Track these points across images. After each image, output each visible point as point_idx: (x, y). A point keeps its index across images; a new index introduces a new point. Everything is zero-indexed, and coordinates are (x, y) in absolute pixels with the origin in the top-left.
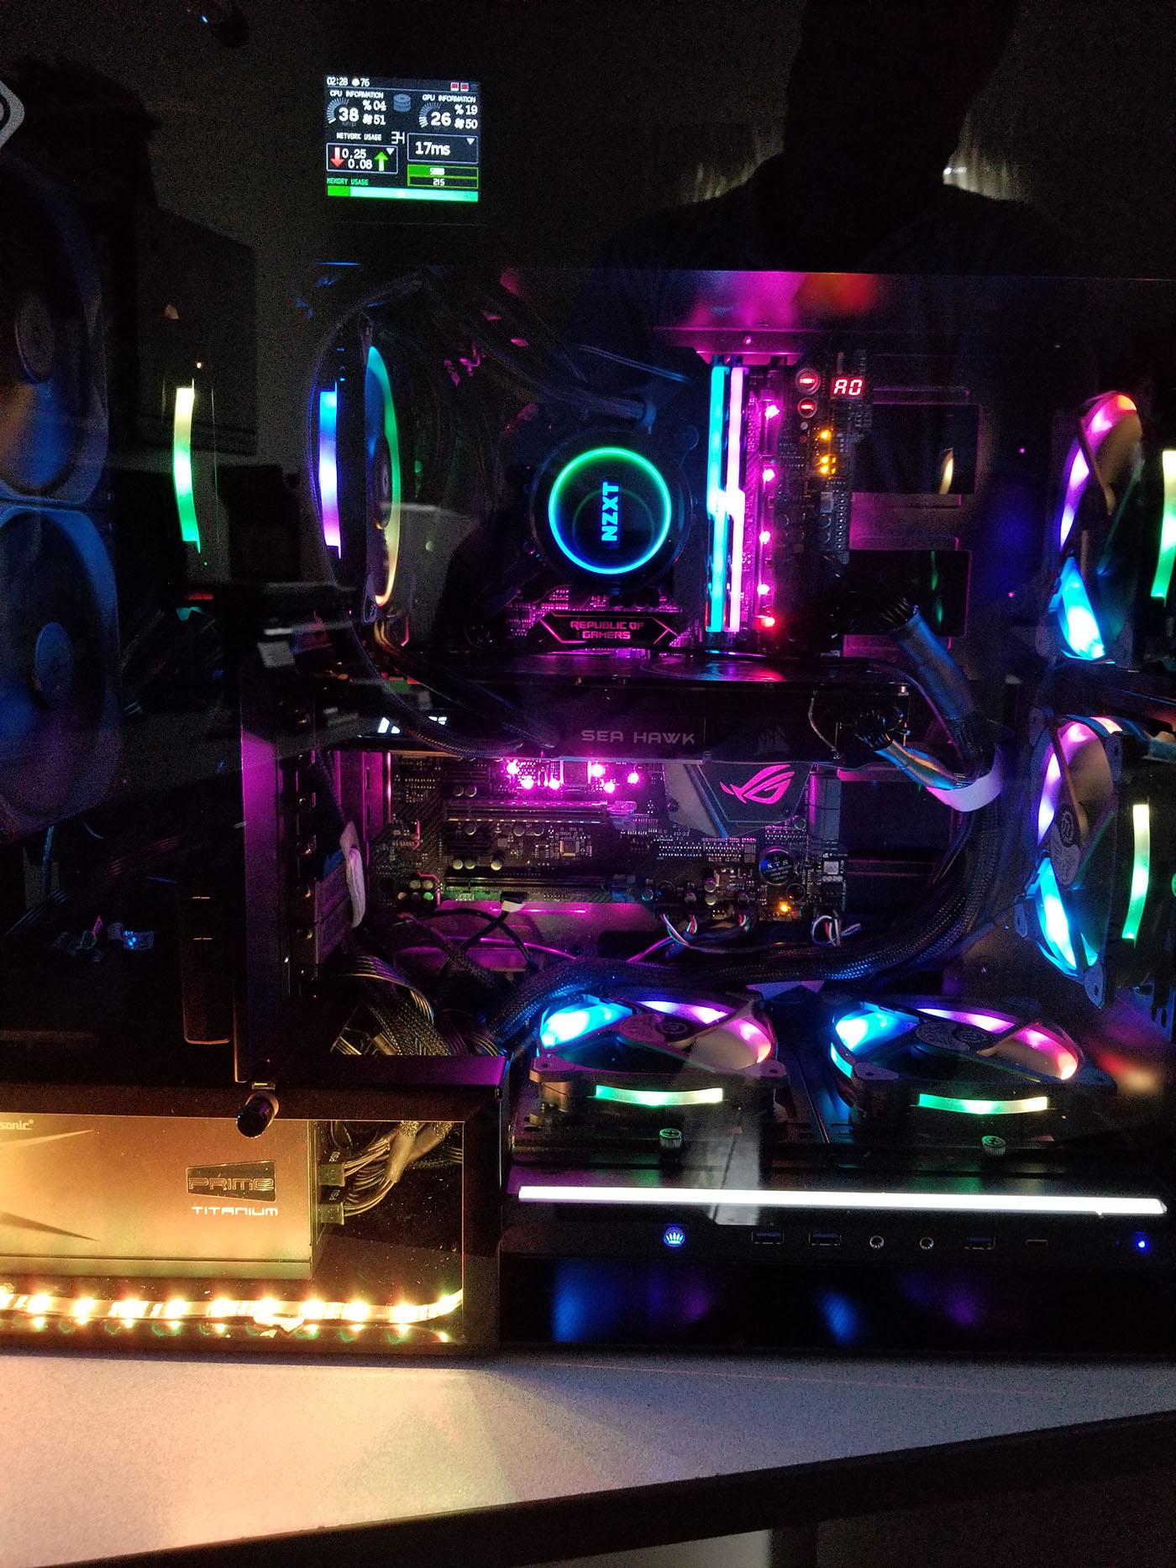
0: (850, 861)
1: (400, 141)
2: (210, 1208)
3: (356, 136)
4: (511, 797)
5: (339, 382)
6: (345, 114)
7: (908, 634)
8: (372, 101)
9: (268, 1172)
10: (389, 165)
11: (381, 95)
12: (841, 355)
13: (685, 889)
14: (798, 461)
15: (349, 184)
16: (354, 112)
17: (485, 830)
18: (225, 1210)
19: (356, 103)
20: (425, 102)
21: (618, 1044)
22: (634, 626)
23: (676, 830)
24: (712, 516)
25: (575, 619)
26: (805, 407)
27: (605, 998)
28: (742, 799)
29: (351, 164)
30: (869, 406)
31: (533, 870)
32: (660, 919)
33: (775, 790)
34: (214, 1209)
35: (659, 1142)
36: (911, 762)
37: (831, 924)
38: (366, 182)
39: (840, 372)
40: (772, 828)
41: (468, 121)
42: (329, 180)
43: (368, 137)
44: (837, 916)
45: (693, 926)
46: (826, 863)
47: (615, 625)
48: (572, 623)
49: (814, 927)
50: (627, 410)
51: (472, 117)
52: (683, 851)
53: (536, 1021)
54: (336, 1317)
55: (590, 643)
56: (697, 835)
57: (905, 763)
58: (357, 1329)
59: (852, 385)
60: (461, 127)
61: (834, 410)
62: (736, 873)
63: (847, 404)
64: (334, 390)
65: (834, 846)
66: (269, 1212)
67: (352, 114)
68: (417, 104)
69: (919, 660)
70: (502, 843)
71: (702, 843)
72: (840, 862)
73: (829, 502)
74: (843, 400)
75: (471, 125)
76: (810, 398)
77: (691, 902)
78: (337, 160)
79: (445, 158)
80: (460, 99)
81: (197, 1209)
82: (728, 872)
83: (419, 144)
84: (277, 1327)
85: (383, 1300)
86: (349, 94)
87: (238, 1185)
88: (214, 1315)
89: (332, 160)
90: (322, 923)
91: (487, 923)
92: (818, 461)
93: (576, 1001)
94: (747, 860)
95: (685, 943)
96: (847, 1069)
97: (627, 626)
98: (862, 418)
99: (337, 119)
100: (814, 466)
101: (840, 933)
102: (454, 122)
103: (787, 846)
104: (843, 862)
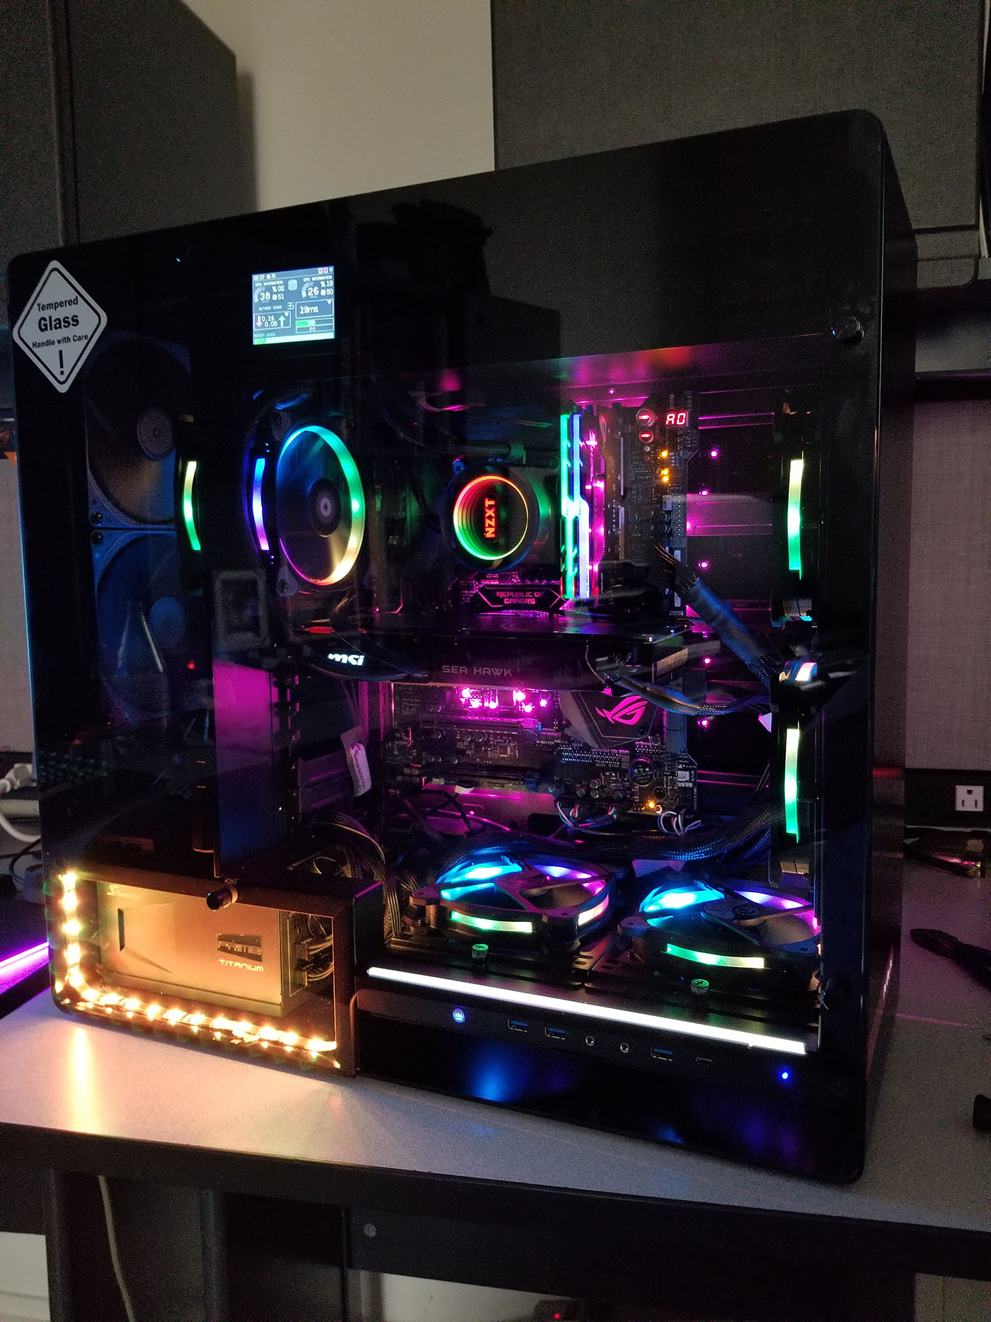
0: (699, 771)
1: (292, 307)
2: (229, 962)
3: (270, 308)
4: (466, 713)
6: (263, 296)
8: (277, 286)
9: (256, 942)
10: (286, 323)
11: (282, 282)
12: (672, 396)
14: (646, 474)
15: (265, 337)
16: (268, 294)
17: (449, 737)
18: (237, 964)
19: (269, 289)
20: (305, 283)
22: (537, 595)
23: (573, 741)
25: (500, 590)
26: (643, 436)
28: (610, 720)
29: (267, 325)
30: (695, 431)
31: (481, 766)
32: (556, 805)
33: (634, 715)
34: (231, 962)
35: (470, 951)
37: (676, 818)
38: (274, 334)
39: (671, 408)
40: (640, 744)
41: (328, 290)
42: (255, 335)
43: (275, 308)
44: (681, 813)
45: (575, 812)
46: (688, 773)
47: (525, 594)
48: (498, 593)
49: (661, 820)
51: (329, 288)
52: (579, 757)
54: (277, 1040)
55: (509, 607)
56: (587, 748)
58: (289, 1049)
59: (679, 417)
60: (324, 294)
61: (668, 436)
62: (616, 776)
63: (677, 431)
64: (262, 458)
65: (685, 759)
66: (260, 970)
67: (267, 296)
68: (301, 284)
70: (460, 745)
71: (592, 752)
72: (690, 774)
74: (674, 430)
75: (330, 293)
76: (648, 429)
78: (259, 324)
79: (316, 314)
80: (323, 278)
81: (222, 961)
82: (610, 774)
83: (301, 308)
84: (242, 1039)
85: (306, 1034)
86: (265, 284)
87: (243, 949)
88: (214, 1027)
89: (257, 324)
90: (307, 788)
91: (446, 800)
92: (660, 472)
93: (495, 859)
94: (623, 767)
95: (570, 824)
97: (533, 594)
98: (691, 440)
99: (260, 300)
100: (659, 477)
101: (684, 830)
102: (320, 293)
103: (651, 758)
104: (693, 772)
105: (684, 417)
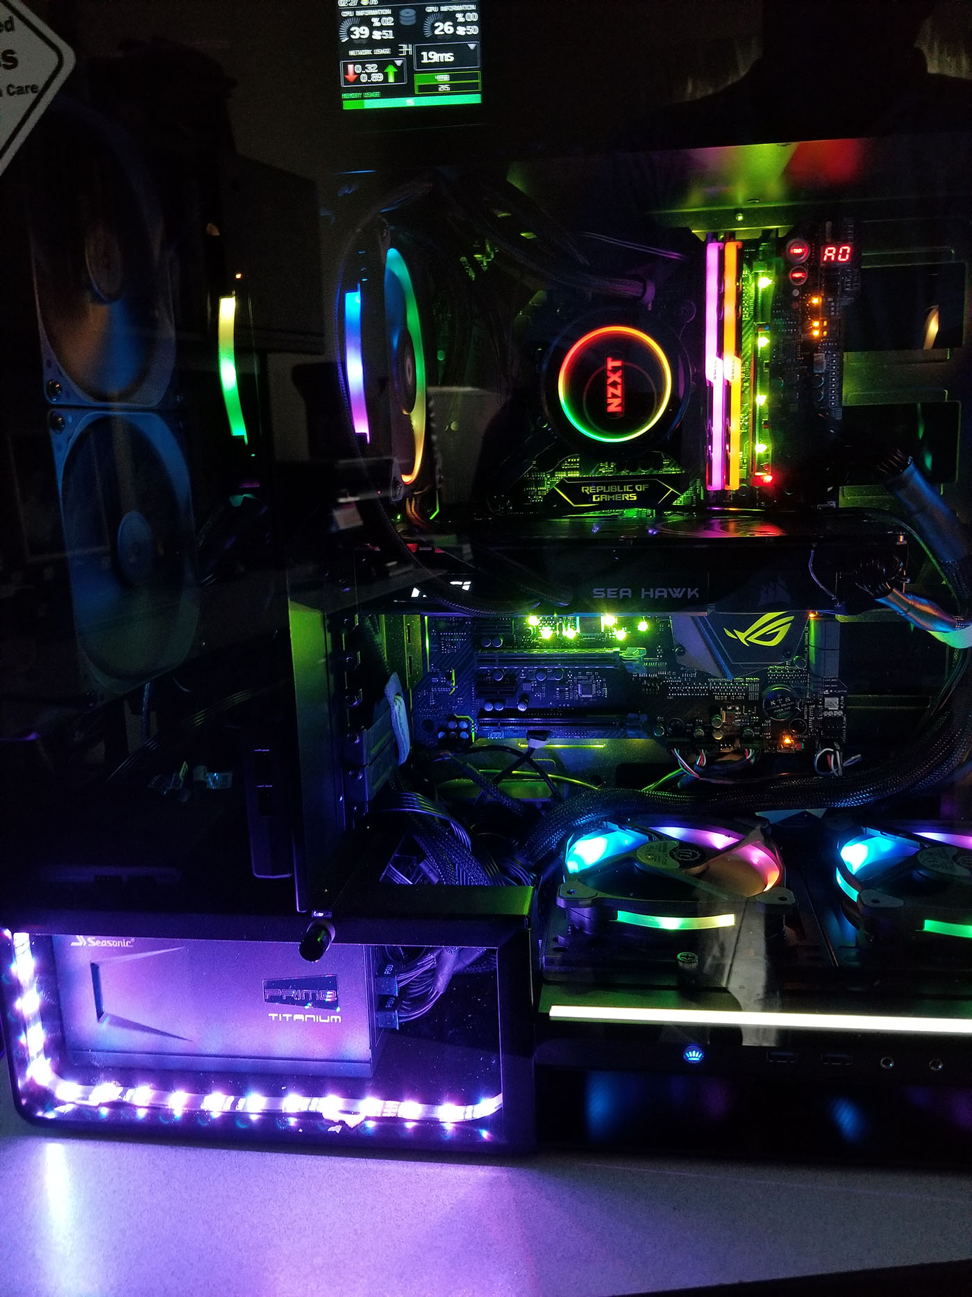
0: (849, 696)
1: (408, 52)
2: (284, 1015)
3: (368, 52)
4: (534, 646)
5: (362, 283)
6: (357, 33)
7: (903, 484)
8: (380, 17)
9: (332, 984)
10: (398, 76)
11: (388, 12)
12: (828, 225)
13: (694, 725)
14: (791, 326)
15: (363, 98)
16: (365, 30)
17: (511, 678)
18: (296, 1017)
19: (366, 21)
20: (429, 14)
21: (636, 869)
22: (640, 488)
23: (684, 672)
24: (710, 382)
25: (585, 485)
26: (797, 275)
27: (623, 825)
28: (745, 643)
29: (364, 78)
30: (857, 270)
31: (555, 711)
32: (671, 753)
33: (775, 634)
34: (288, 1016)
35: (677, 964)
36: (912, 608)
37: (833, 756)
38: (377, 94)
39: (828, 240)
40: (775, 668)
41: (469, 27)
42: (345, 96)
43: (378, 52)
44: (839, 748)
45: (702, 759)
46: (826, 699)
47: (622, 488)
48: (583, 488)
49: (817, 758)
50: (628, 289)
51: (472, 24)
52: (691, 691)
53: (561, 847)
54: (393, 1115)
55: (602, 506)
56: (703, 676)
57: (906, 609)
58: (411, 1126)
59: (841, 252)
60: (463, 34)
61: (823, 276)
62: (741, 710)
63: (836, 269)
64: (357, 291)
65: (833, 683)
66: (334, 1019)
67: (363, 32)
68: (422, 15)
69: (914, 508)
70: (526, 687)
71: (708, 683)
72: (840, 701)
73: (822, 363)
74: (832, 267)
75: (472, 31)
76: (801, 267)
77: (700, 737)
78: (351, 76)
79: (449, 65)
80: (460, 8)
81: (273, 1015)
82: (734, 709)
83: (424, 54)
84: (342, 1123)
86: (359, 13)
87: (307, 995)
88: (289, 1110)
89: (347, 77)
90: (370, 765)
91: (516, 758)
92: (810, 325)
93: (597, 827)
94: (751, 698)
95: (695, 775)
96: (854, 894)
97: (633, 488)
98: (852, 283)
99: (350, 37)
100: (807, 331)
101: (841, 765)
102: (455, 30)
103: (789, 684)
104: (842, 697)
105: (848, 251)
